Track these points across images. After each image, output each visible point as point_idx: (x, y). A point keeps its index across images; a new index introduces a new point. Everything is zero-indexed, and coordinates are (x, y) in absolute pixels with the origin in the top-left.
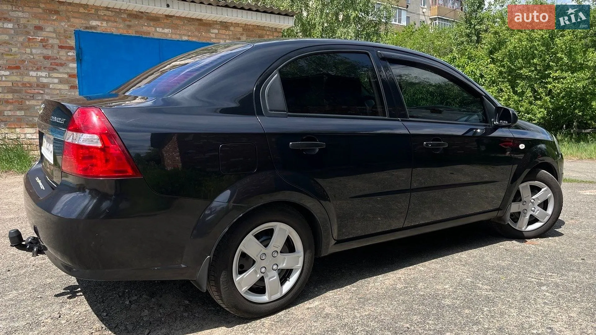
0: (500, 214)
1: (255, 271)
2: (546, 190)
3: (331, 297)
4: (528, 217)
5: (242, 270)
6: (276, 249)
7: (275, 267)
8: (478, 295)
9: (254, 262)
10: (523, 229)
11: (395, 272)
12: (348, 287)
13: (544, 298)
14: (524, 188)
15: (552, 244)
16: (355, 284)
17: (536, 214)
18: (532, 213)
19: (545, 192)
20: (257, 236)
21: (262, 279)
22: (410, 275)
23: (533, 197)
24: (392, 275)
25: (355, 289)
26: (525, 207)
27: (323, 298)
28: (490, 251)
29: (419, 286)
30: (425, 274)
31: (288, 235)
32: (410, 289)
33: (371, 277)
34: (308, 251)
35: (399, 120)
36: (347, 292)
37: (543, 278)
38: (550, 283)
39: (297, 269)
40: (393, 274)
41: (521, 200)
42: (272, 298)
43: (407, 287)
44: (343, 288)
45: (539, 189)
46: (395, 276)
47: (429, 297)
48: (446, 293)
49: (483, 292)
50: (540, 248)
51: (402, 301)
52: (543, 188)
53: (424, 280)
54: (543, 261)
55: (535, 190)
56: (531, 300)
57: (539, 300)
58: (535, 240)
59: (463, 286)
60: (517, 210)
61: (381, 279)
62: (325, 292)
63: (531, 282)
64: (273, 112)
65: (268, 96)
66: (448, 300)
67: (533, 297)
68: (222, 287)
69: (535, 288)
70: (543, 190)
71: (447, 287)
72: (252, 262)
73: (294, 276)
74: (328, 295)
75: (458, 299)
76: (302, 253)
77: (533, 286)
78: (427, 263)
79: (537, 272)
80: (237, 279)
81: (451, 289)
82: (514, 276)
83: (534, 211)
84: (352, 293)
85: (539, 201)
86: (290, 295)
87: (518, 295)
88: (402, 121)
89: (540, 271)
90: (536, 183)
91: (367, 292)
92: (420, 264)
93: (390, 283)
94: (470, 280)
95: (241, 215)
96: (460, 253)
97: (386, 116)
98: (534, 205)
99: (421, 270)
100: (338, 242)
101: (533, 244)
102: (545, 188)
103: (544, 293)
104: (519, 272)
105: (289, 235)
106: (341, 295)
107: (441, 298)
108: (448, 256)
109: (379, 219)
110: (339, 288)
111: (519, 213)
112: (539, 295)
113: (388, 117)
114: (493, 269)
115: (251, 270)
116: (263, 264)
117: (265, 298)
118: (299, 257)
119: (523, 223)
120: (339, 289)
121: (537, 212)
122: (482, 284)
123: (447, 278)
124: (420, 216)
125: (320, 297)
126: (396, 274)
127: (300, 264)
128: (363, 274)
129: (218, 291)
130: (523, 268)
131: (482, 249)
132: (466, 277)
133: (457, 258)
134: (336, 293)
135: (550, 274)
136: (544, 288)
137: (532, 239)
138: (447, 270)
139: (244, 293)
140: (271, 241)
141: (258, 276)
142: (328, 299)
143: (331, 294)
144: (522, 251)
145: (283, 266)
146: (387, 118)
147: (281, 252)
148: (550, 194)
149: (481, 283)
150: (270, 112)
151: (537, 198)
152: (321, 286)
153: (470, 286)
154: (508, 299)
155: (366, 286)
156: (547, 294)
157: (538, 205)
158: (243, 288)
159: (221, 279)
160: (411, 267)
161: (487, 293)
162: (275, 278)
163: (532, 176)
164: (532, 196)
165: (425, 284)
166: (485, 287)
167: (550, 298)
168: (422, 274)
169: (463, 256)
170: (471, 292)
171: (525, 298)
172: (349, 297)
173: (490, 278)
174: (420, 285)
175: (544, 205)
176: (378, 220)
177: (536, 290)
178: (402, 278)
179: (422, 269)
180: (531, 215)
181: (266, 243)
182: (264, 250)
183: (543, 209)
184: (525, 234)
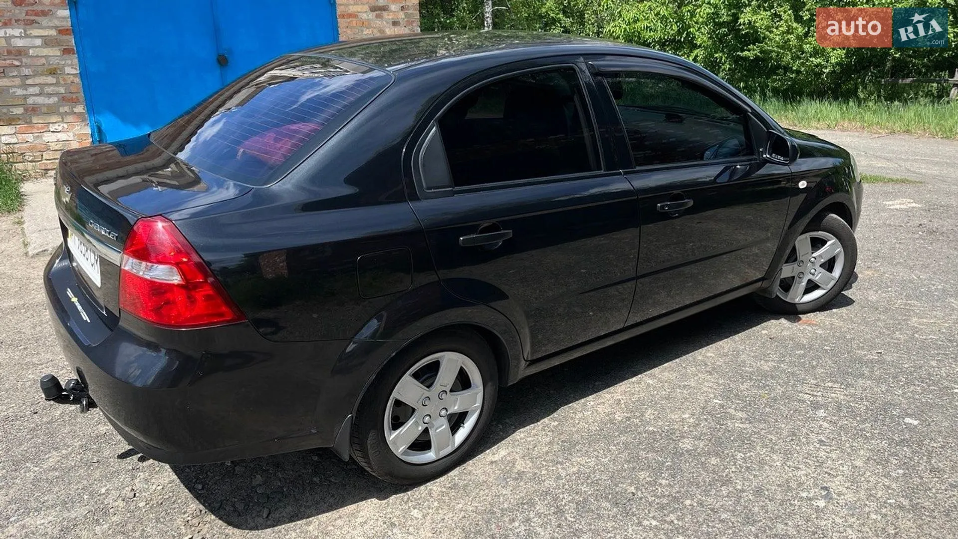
0: (765, 284)
1: (416, 424)
2: (833, 244)
3: (522, 441)
4: (804, 284)
5: (397, 424)
6: (444, 389)
7: (443, 413)
8: (729, 431)
9: (414, 410)
10: (797, 301)
11: (612, 389)
12: (546, 420)
13: (820, 431)
14: (802, 242)
15: (837, 323)
16: (555, 415)
17: (817, 279)
18: (811, 277)
19: (832, 247)
20: (416, 376)
21: (426, 431)
22: (634, 394)
23: (814, 255)
24: (608, 396)
25: (556, 423)
26: (801, 269)
27: (511, 442)
28: (748, 342)
29: (646, 416)
30: (655, 392)
31: (461, 367)
32: (635, 421)
33: (578, 400)
34: (490, 384)
35: (620, 174)
36: (545, 430)
37: (820, 394)
38: (829, 403)
39: (474, 412)
40: (609, 393)
41: (796, 260)
42: (440, 455)
43: (629, 419)
44: (538, 423)
45: (823, 242)
46: (613, 398)
47: (660, 435)
48: (685, 429)
49: (737, 425)
50: (820, 332)
51: (623, 444)
52: (829, 240)
53: (654, 405)
54: (821, 359)
55: (817, 243)
56: (801, 437)
57: (813, 437)
58: (812, 315)
59: (709, 413)
60: (790, 275)
61: (592, 403)
62: (514, 432)
63: (804, 402)
64: (433, 190)
65: (424, 165)
66: (688, 442)
67: (805, 431)
68: (370, 452)
69: (807, 413)
70: (829, 243)
71: (686, 416)
72: (411, 410)
73: (471, 420)
74: (518, 437)
75: (702, 438)
76: (481, 388)
77: (805, 410)
78: (656, 371)
79: (812, 381)
80: (391, 437)
81: (692, 420)
82: (780, 390)
83: (813, 274)
84: (553, 431)
85: (822, 260)
86: (466, 447)
87: (785, 428)
88: (625, 173)
89: (816, 379)
90: (821, 234)
91: (574, 430)
92: (648, 372)
93: (606, 411)
94: (719, 402)
95: (394, 354)
96: (705, 348)
97: (601, 169)
98: (814, 266)
99: (649, 385)
100: (533, 362)
101: (809, 325)
102: (832, 241)
103: (821, 422)
104: (786, 383)
105: (463, 366)
106: (537, 437)
107: (677, 437)
108: (687, 356)
109: (591, 313)
110: (533, 423)
111: (793, 278)
112: (812, 427)
113: (604, 171)
114: (751, 379)
115: (411, 422)
116: (426, 411)
117: (430, 456)
118: (477, 394)
119: (796, 292)
120: (532, 425)
121: (819, 275)
122: (735, 409)
123: (686, 399)
124: (650, 301)
125: (507, 442)
126: (613, 393)
127: (479, 404)
128: (566, 396)
129: (366, 456)
130: (793, 374)
131: (736, 337)
132: (712, 396)
133: (700, 358)
134: (529, 433)
135: (830, 384)
136: (821, 413)
137: (808, 313)
138: (686, 383)
139: (402, 454)
140: (437, 380)
141: (420, 428)
142: (518, 445)
143: (522, 435)
144: (792, 339)
145: (456, 409)
146: (602, 172)
147: (451, 391)
148: (839, 249)
149: (733, 406)
150: (428, 191)
151: (820, 256)
152: (507, 421)
153: (718, 414)
154: (770, 437)
155: (572, 418)
156: (825, 425)
157: (820, 266)
158: (399, 448)
159: (369, 442)
160: (634, 379)
161: (741, 426)
162: (444, 427)
163: (816, 224)
164: (813, 253)
165: (655, 410)
166: (740, 414)
167: (828, 431)
168: (650, 391)
169: (709, 354)
170: (720, 424)
171: (794, 434)
172: (548, 440)
173: (746, 397)
174: (649, 414)
175: (829, 265)
176: (589, 316)
177: (809, 418)
178: (622, 402)
179: (651, 382)
180: (810, 281)
181: (428, 383)
182: (426, 392)
183: (827, 271)
184: (799, 308)
